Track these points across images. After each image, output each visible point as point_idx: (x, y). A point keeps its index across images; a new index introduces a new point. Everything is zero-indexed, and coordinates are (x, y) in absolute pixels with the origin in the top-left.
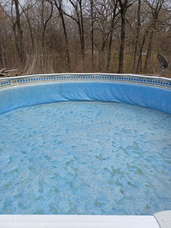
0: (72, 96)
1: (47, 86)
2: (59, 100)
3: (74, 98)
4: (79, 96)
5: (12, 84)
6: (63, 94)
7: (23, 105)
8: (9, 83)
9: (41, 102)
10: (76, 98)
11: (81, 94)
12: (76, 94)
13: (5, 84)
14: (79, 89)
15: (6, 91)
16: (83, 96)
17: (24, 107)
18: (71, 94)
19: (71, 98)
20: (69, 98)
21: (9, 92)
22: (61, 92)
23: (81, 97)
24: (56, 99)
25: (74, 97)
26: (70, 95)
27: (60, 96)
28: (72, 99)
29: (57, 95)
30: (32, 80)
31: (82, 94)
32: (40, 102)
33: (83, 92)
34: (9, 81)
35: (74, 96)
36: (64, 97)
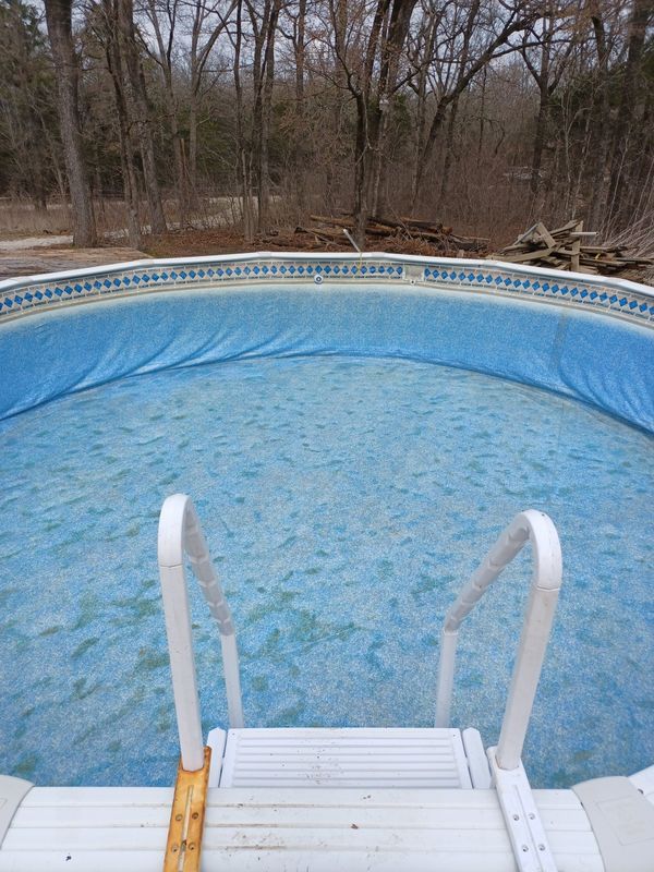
0: (592, 385)
1: (515, 311)
2: (538, 378)
3: (598, 398)
4: (620, 397)
5: (404, 277)
6: (563, 361)
7: (414, 354)
8: (395, 274)
9: (475, 363)
10: (607, 400)
11: (629, 390)
12: (611, 383)
13: (383, 274)
14: (632, 366)
15: (376, 295)
16: (637, 403)
17: (417, 360)
18: (590, 375)
19: (585, 390)
20: (580, 389)
21: (385, 302)
22: (555, 353)
23: (628, 405)
24: (528, 370)
25: (599, 389)
26: (586, 377)
27: (550, 367)
28: (590, 395)
29: (539, 361)
30: (471, 278)
31: (636, 391)
32: (470, 361)
33: (641, 385)
34: (400, 266)
35: (601, 387)
36: (562, 375)
